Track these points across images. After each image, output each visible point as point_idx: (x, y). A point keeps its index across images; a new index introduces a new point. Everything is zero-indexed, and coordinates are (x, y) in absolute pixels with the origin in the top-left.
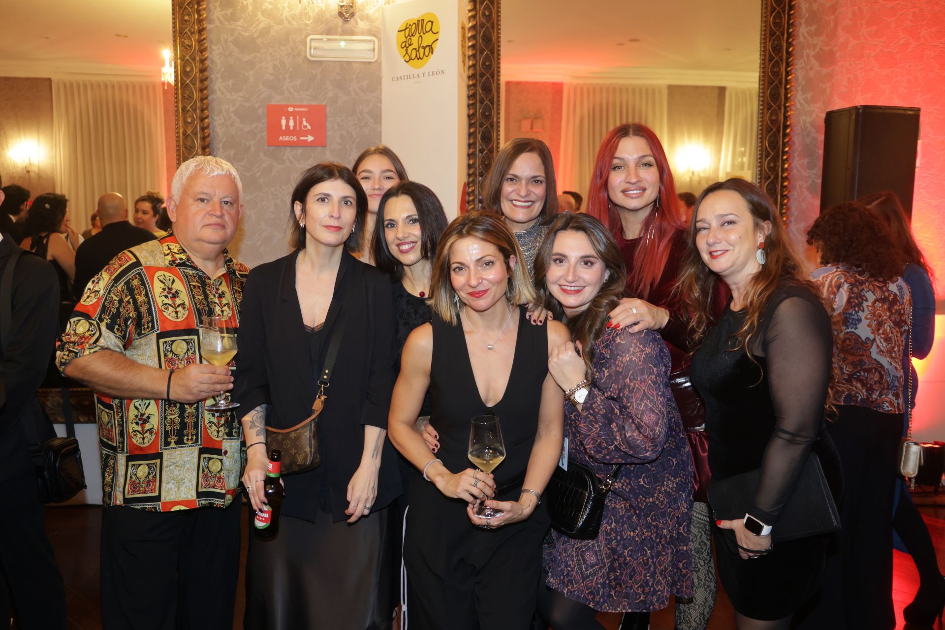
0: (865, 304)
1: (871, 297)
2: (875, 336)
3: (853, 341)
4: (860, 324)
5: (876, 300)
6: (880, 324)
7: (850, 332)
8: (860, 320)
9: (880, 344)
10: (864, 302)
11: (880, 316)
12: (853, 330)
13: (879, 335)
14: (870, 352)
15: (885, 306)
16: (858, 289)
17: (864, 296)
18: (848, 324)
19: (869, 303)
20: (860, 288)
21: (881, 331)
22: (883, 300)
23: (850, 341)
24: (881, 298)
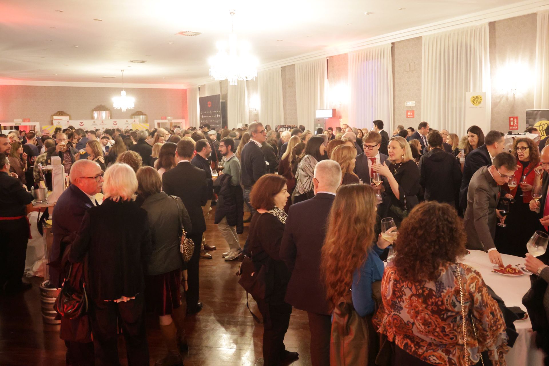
0: (404, 297)
1: (408, 293)
2: (414, 321)
3: (399, 321)
4: (402, 310)
5: (412, 296)
6: (417, 313)
7: (397, 315)
8: (402, 308)
9: (419, 327)
10: (403, 295)
11: (417, 307)
12: (398, 314)
13: (417, 320)
14: (412, 331)
15: (420, 301)
16: (400, 285)
17: (403, 291)
18: (395, 309)
19: (407, 297)
20: (402, 285)
21: (419, 318)
22: (418, 296)
23: (397, 321)
24: (416, 294)
